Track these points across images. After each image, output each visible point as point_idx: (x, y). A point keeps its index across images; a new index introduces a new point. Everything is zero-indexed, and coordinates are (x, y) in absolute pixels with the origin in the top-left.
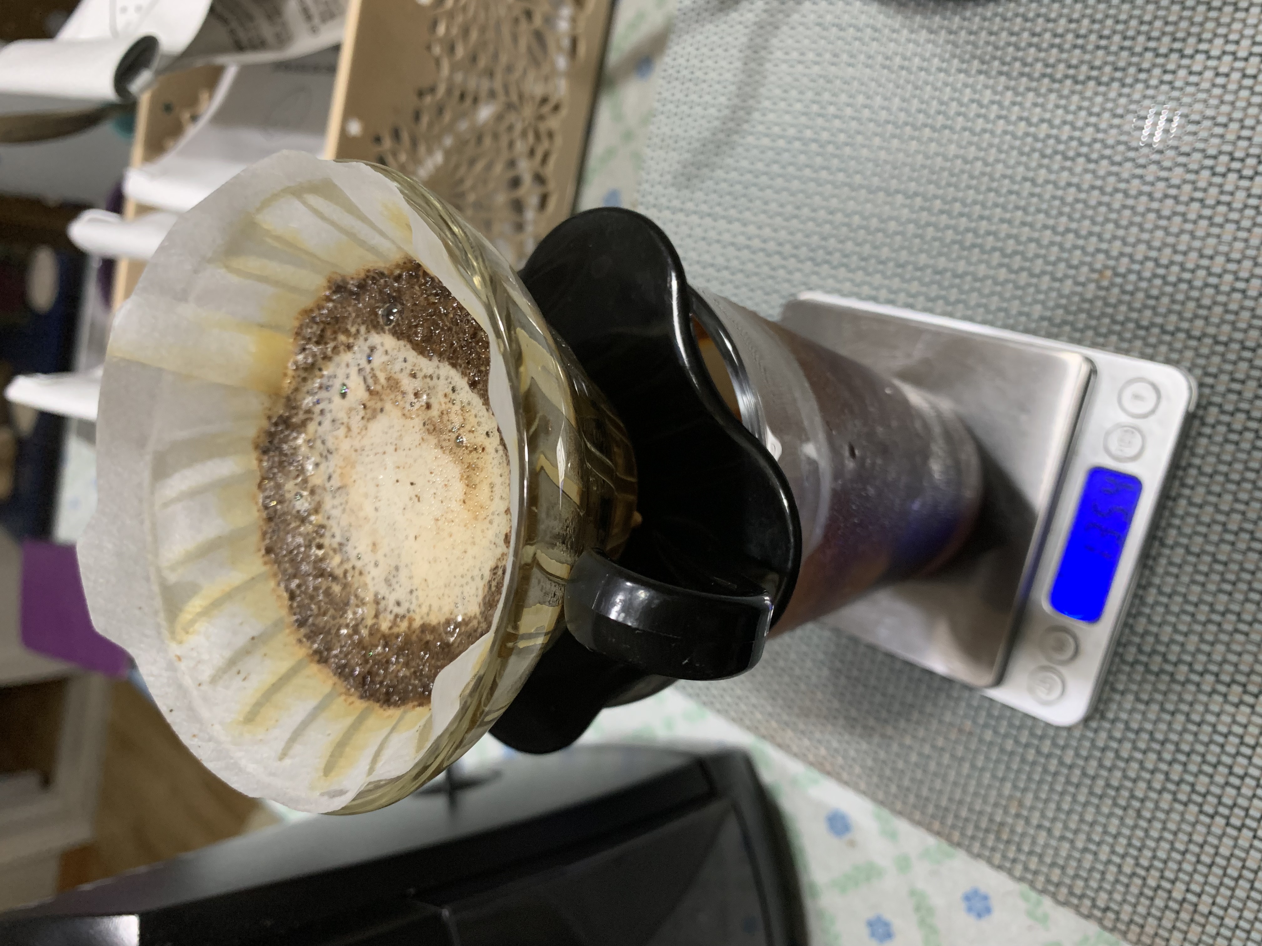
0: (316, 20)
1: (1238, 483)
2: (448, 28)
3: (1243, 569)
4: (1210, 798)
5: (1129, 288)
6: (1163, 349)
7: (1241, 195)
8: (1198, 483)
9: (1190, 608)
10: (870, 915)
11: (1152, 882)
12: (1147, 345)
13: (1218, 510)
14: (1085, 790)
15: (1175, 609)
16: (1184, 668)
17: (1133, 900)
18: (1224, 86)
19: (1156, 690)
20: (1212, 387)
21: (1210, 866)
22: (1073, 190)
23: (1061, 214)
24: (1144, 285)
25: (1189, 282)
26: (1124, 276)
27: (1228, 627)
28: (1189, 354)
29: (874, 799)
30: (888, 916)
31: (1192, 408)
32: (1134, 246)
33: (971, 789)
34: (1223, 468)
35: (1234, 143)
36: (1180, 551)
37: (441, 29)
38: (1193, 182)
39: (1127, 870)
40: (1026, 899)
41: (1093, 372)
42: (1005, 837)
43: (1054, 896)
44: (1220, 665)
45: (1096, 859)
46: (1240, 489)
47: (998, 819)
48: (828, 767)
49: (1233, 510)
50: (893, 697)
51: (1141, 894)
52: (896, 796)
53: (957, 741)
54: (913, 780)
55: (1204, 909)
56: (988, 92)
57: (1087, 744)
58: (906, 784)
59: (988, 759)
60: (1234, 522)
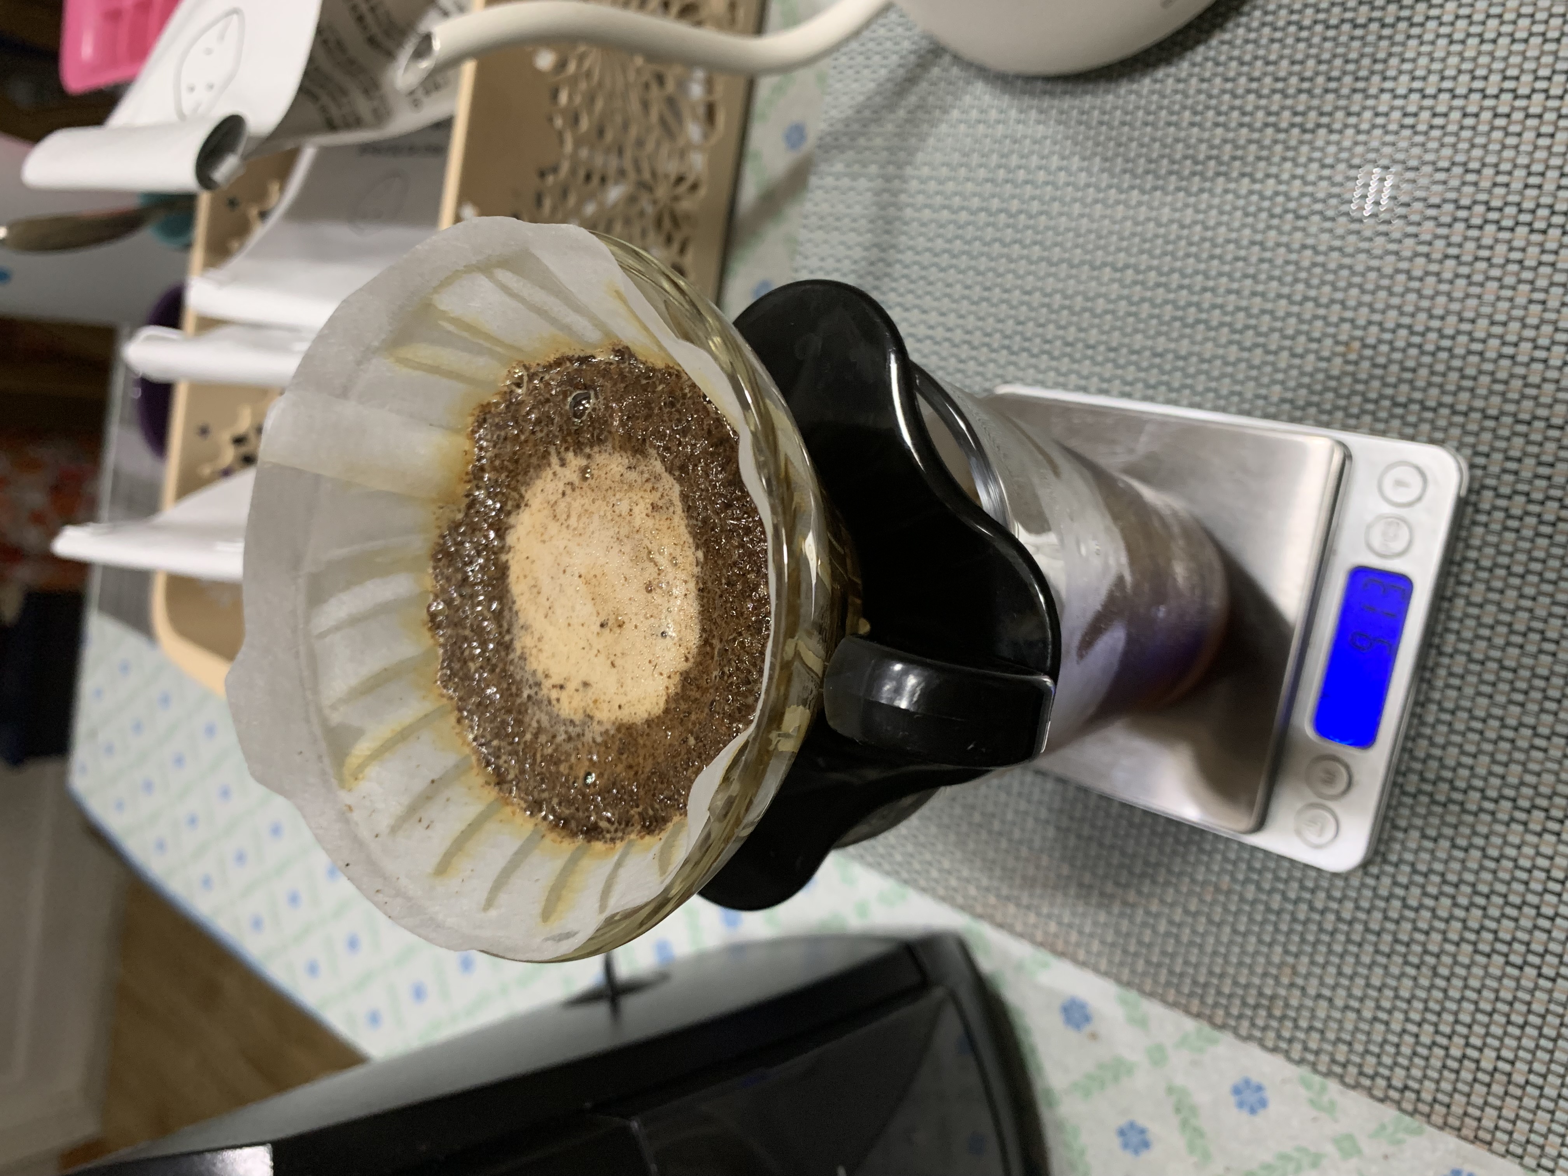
1: (1522, 577)
2: (570, 97)
3: (1534, 676)
4: (1516, 946)
5: (1382, 360)
6: (1425, 427)
7: (1501, 249)
8: (1476, 579)
9: (1478, 725)
10: (1122, 1122)
11: (1456, 1052)
12: (1406, 424)
13: (1502, 610)
14: (1369, 949)
15: (1460, 726)
16: (1475, 795)
17: (1435, 1075)
18: (1474, 128)
19: (1444, 823)
20: (1484, 468)
21: (1522, 1027)
22: (1308, 253)
23: (1296, 280)
24: (1397, 356)
25: (1450, 350)
26: (1374, 347)
27: (1523, 744)
28: (1456, 432)
29: (1118, 981)
30: (1142, 1122)
31: (1463, 493)
32: (1383, 312)
33: (1234, 960)
34: (1504, 560)
35: (1490, 192)
36: (1461, 659)
37: (563, 98)
38: (1447, 237)
39: (1425, 1039)
40: (1308, 1085)
41: (1347, 457)
42: (1277, 1013)
43: (1341, 1078)
44: (1517, 788)
45: (1388, 1030)
46: (1525, 583)
47: (1268, 991)
48: (1060, 946)
49: (1519, 608)
50: (1134, 856)
51: (1444, 1066)
52: (1144, 974)
53: (1214, 902)
54: (1164, 953)
55: (1519, 1078)
56: (1203, 147)
57: (1368, 893)
58: (1155, 959)
59: (1251, 920)
60: (1521, 621)
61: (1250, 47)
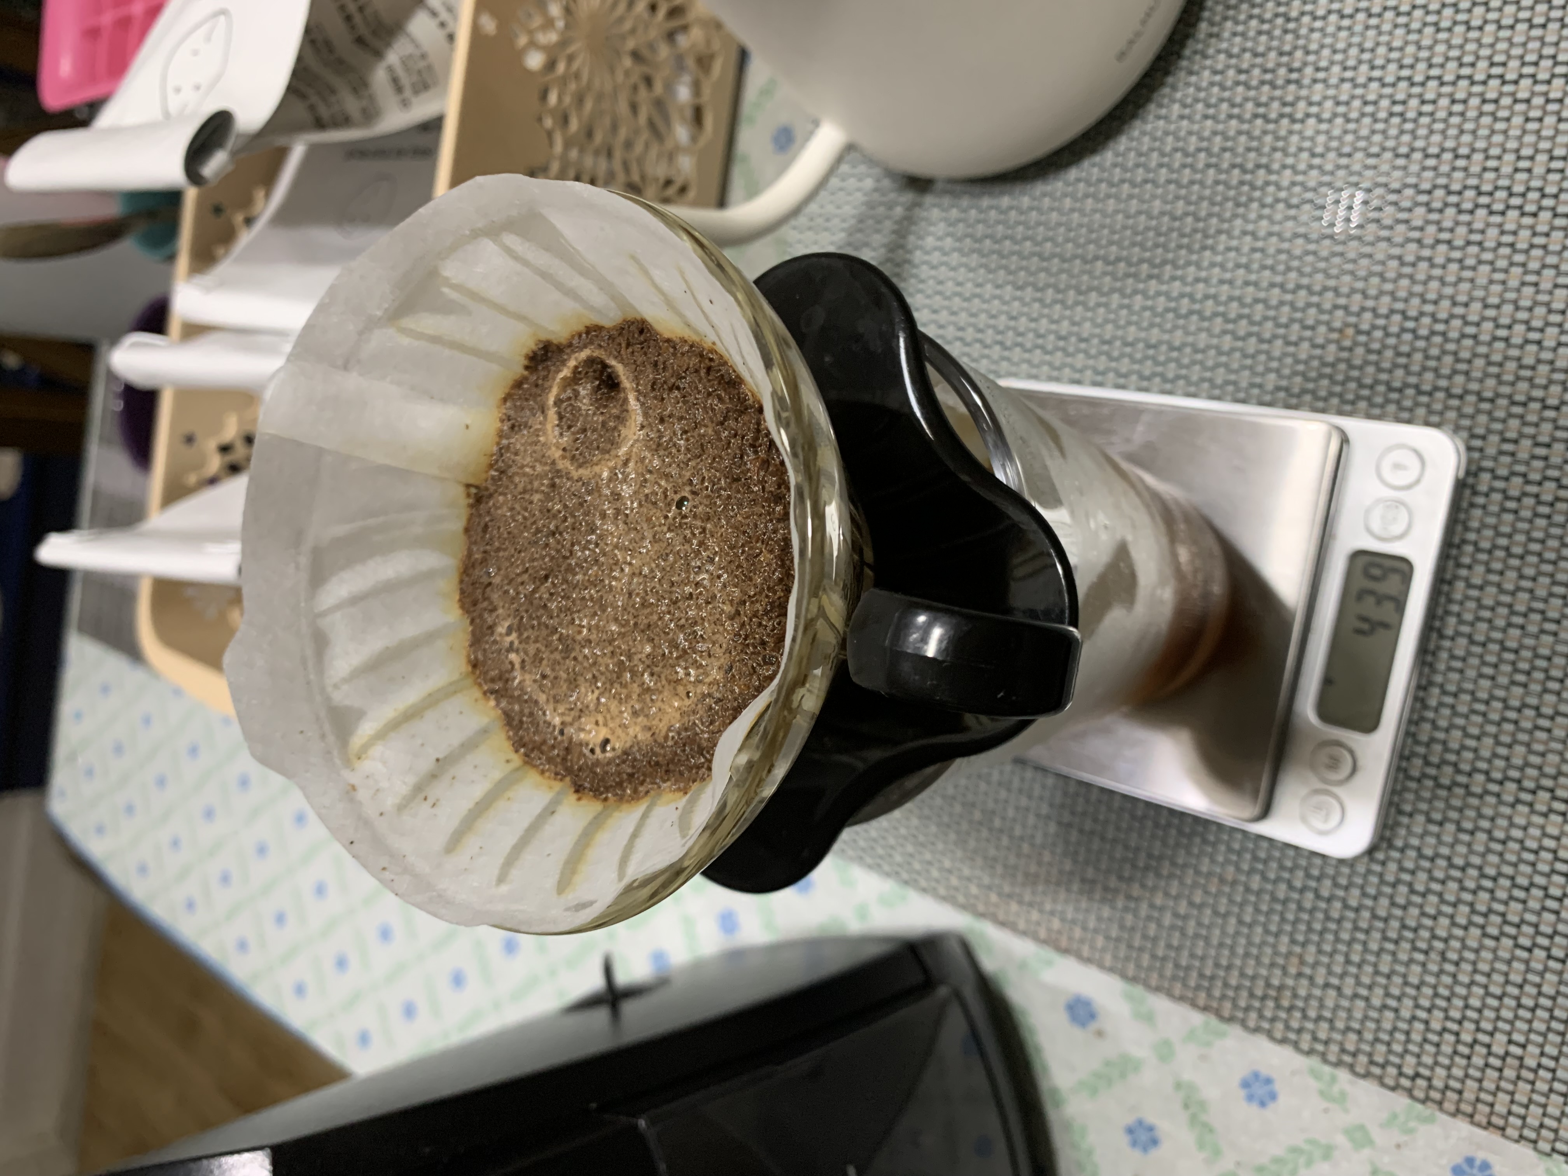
0: (408, 93)
1: (1522, 557)
2: (560, 97)
3: (1537, 656)
4: (1525, 928)
5: (1376, 346)
6: (1421, 412)
7: (1493, 232)
8: (1475, 561)
9: (1481, 707)
10: (1130, 1120)
11: (1467, 1037)
12: (1401, 409)
13: (1502, 591)
14: (1377, 935)
15: (1463, 709)
16: (1480, 778)
17: (1446, 1061)
18: (1462, 114)
19: (1449, 807)
20: (1481, 450)
21: (1533, 1010)
22: (1300, 241)
23: (1289, 269)
24: (1392, 341)
25: (1444, 334)
26: (1368, 333)
27: (1526, 725)
28: (1452, 415)
29: (1124, 976)
30: (1151, 1119)
31: (1462, 474)
32: (1376, 298)
33: (1240, 951)
34: (1503, 542)
35: (1480, 176)
36: (1463, 642)
37: (553, 98)
38: (1438, 223)
40: (1318, 1076)
41: (1345, 440)
42: (1286, 1003)
43: (1351, 1068)
44: (1521, 769)
45: (1398, 1018)
46: (1524, 564)
47: (1276, 982)
48: (1064, 943)
49: (1518, 589)
50: (1137, 849)
51: (1455, 1052)
52: (1150, 969)
53: (1219, 893)
54: (1169, 946)
55: (1531, 1062)
56: (1194, 139)
57: (1374, 880)
58: (1160, 953)
59: (1257, 910)
60: (1522, 602)
61: (1238, 39)
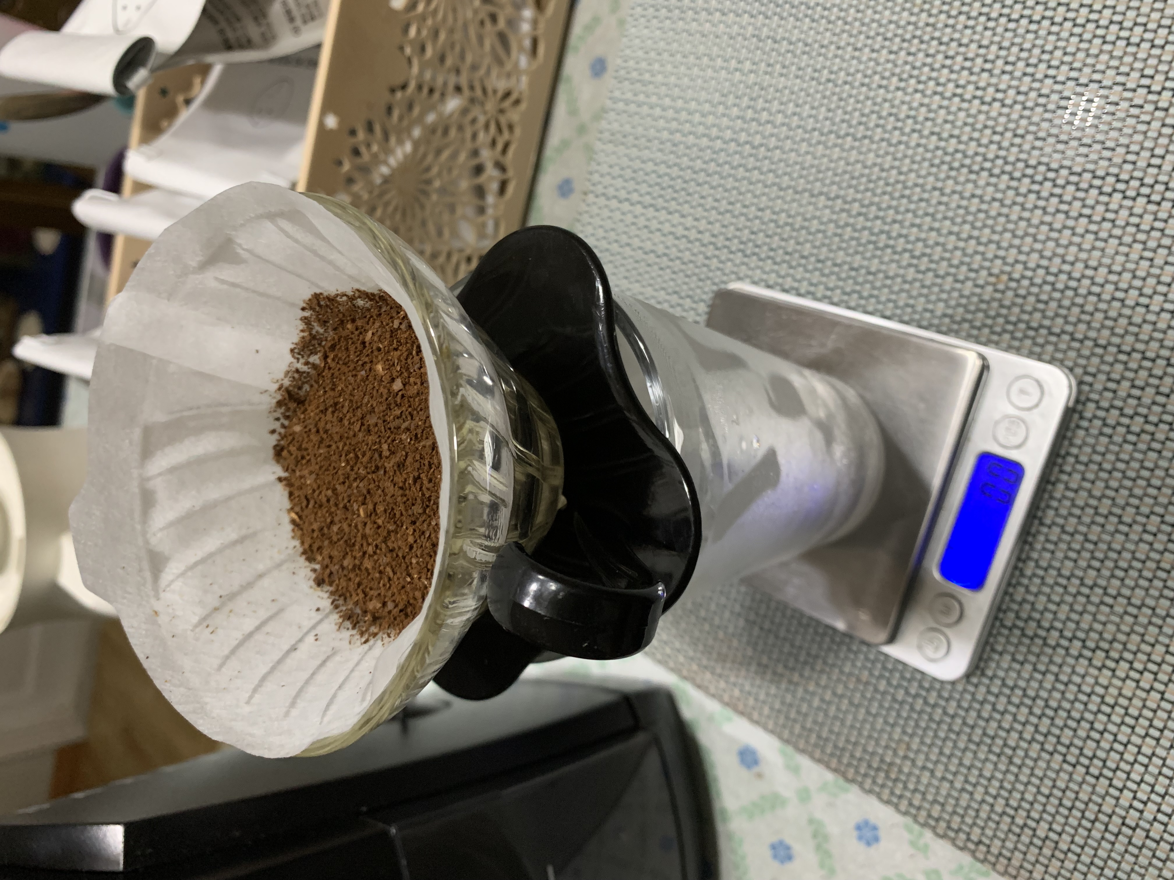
0: (299, 22)
1: (1110, 472)
2: (419, 31)
3: (1110, 549)
4: (1073, 749)
5: (1022, 292)
6: (1049, 350)
7: (1124, 214)
8: (1074, 470)
10: (774, 839)
11: (1019, 821)
13: (1091, 496)
14: (964, 738)
15: (1050, 581)
16: (1055, 634)
17: (1002, 836)
18: (1113, 114)
19: (1030, 652)
20: (1091, 385)
21: (1070, 809)
22: (976, 201)
23: (964, 222)
24: (1035, 290)
25: (1075, 290)
26: (1018, 281)
27: (1095, 599)
28: (1072, 354)
29: (780, 737)
30: (789, 841)
31: (1071, 404)
32: (1028, 254)
33: (865, 733)
35: (1120, 167)
36: (1057, 530)
37: (413, 32)
38: (1083, 200)
39: (999, 809)
40: (910, 831)
41: (985, 368)
42: (893, 776)
43: (934, 829)
44: (1087, 632)
45: (972, 799)
46: (1111, 478)
47: (888, 759)
48: (741, 707)
49: (1104, 496)
50: (800, 648)
51: (1010, 830)
52: (799, 736)
53: (855, 690)
54: (815, 722)
55: (1064, 847)
56: (905, 107)
57: (968, 697)
58: (809, 725)
59: (881, 706)
60: (1105, 507)
61: (948, 30)
